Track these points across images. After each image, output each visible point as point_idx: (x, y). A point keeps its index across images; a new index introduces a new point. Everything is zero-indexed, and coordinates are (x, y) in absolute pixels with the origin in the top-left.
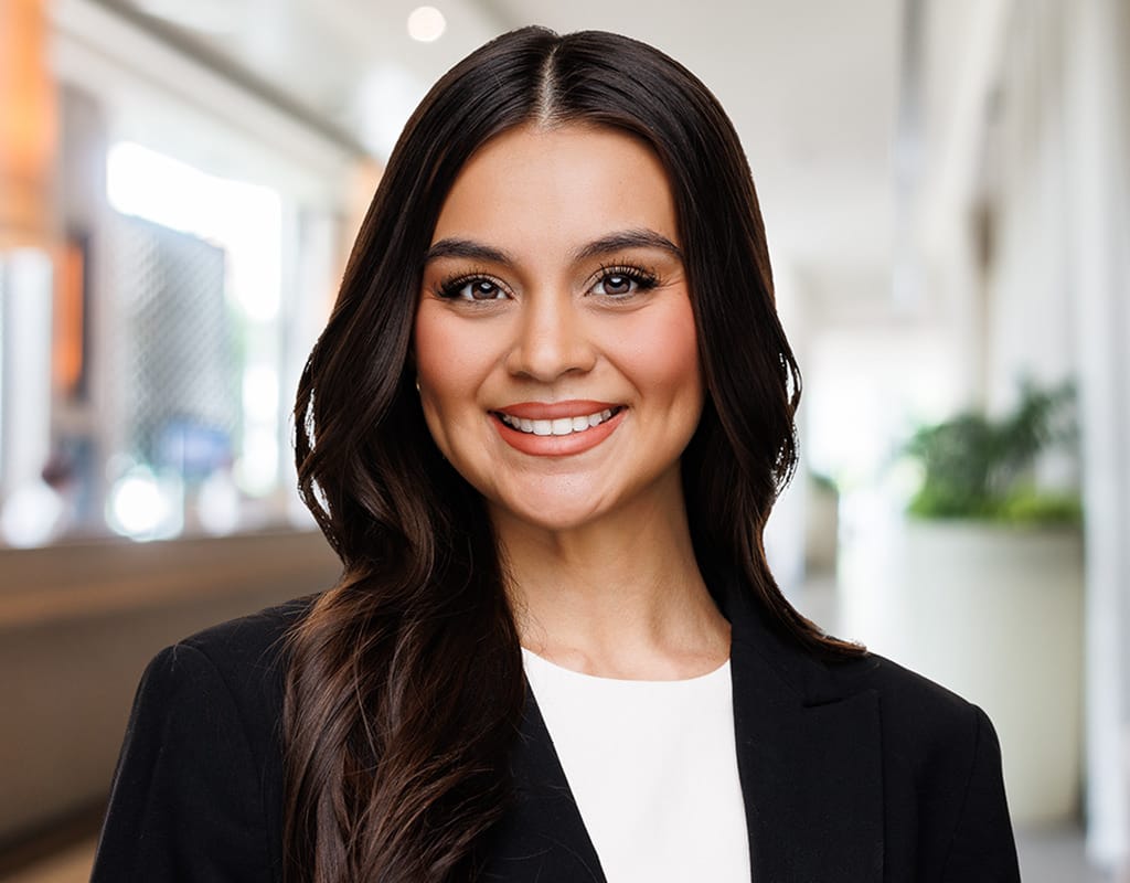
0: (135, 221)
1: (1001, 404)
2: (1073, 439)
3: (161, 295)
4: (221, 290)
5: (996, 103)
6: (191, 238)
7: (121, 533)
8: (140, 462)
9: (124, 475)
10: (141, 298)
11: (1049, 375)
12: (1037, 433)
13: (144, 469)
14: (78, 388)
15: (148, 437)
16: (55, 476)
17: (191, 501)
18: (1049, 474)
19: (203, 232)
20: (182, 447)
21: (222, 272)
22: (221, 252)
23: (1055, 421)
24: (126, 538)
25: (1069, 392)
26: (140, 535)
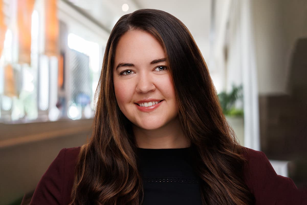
0: (73, 50)
1: (229, 90)
2: (242, 97)
3: (78, 66)
4: (88, 66)
5: (228, 25)
6: (83, 54)
7: (71, 118)
8: (74, 103)
9: (71, 105)
10: (74, 67)
11: (238, 84)
12: (235, 96)
13: (74, 104)
14: (62, 87)
15: (75, 97)
16: (58, 106)
17: (83, 111)
18: (238, 105)
19: (85, 53)
20: (82, 99)
21: (88, 61)
22: (88, 57)
23: (239, 94)
24: (71, 119)
25: (241, 87)
26: (74, 118)
